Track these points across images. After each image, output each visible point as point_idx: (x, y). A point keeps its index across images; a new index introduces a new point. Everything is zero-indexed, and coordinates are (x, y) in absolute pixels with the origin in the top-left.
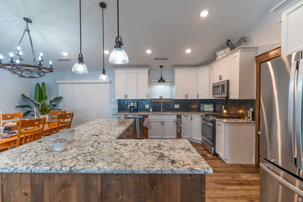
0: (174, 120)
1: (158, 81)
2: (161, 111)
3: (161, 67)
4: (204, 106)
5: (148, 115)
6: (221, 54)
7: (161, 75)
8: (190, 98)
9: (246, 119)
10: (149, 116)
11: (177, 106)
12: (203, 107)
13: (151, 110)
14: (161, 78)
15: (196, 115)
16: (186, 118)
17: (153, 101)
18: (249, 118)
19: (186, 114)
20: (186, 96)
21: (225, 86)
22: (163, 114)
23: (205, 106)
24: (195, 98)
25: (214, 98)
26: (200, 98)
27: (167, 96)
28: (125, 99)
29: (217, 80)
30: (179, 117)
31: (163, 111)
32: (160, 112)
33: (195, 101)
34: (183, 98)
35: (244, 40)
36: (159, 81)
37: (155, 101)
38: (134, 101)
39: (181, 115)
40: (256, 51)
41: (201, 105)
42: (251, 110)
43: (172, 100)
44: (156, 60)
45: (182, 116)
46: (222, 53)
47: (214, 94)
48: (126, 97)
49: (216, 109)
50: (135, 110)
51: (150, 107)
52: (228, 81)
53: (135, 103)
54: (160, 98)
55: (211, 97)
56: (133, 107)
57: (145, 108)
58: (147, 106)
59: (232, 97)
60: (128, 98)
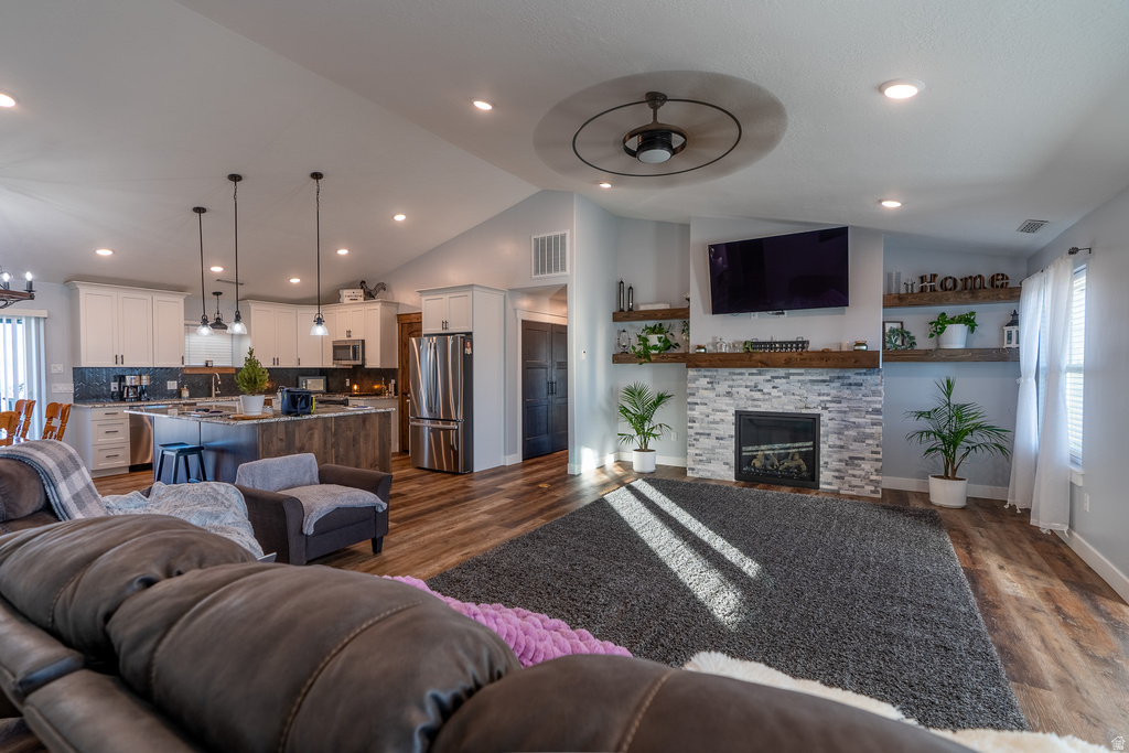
2: (210, 396)
3: (218, 295)
4: (306, 382)
7: (218, 314)
8: (283, 364)
9: (387, 394)
12: (304, 384)
13: (186, 393)
14: (218, 319)
17: (188, 372)
18: (391, 392)
20: (276, 360)
21: (358, 348)
23: (309, 382)
24: (293, 364)
25: (335, 366)
26: (304, 365)
27: (222, 361)
28: (116, 366)
29: (341, 337)
31: (217, 395)
33: (289, 372)
34: (269, 365)
35: (383, 287)
37: (195, 372)
38: (139, 371)
40: (398, 309)
41: (301, 378)
42: (393, 381)
46: (348, 295)
47: (335, 359)
48: (120, 360)
49: (332, 386)
50: (141, 394)
51: (180, 386)
52: (363, 341)
53: (144, 377)
54: (207, 365)
55: (329, 364)
56: (136, 387)
57: (166, 390)
58: (172, 385)
59: (369, 365)
60: (127, 364)
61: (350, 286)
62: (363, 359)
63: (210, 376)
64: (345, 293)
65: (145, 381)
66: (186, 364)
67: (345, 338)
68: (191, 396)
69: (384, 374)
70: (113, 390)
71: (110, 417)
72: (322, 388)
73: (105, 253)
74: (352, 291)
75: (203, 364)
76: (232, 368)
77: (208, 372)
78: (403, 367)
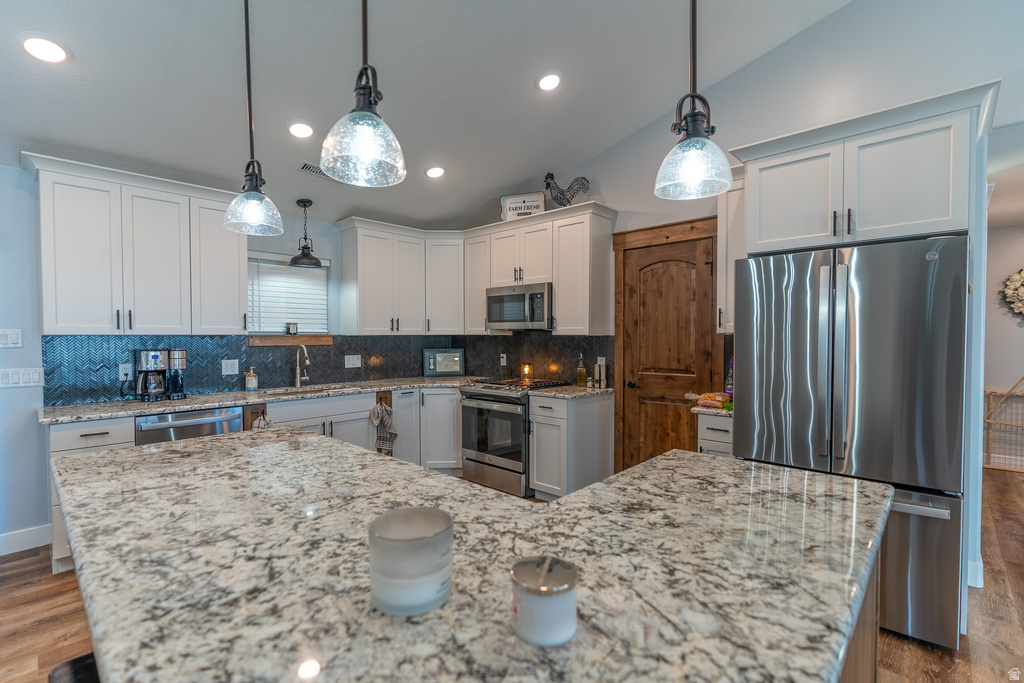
0: (367, 415)
1: (289, 259)
2: (293, 384)
3: (305, 206)
4: (435, 358)
5: (264, 405)
6: (514, 206)
7: (306, 239)
8: (405, 330)
9: (590, 384)
10: (270, 409)
11: (353, 361)
12: (432, 361)
13: (252, 382)
14: (306, 248)
15: (437, 387)
16: (406, 400)
17: (257, 343)
18: (599, 381)
19: (406, 386)
20: (395, 323)
21: (538, 298)
22: (331, 392)
23: (439, 357)
24: (418, 330)
25: (489, 333)
26: (436, 331)
27: (312, 324)
28: (117, 332)
29: (504, 280)
30: (384, 398)
31: (303, 383)
32: (294, 389)
33: (410, 342)
34: (384, 330)
35: (583, 185)
36: (295, 262)
37: (269, 343)
38: (165, 343)
39: (390, 392)
40: (614, 222)
41: (427, 353)
42: (601, 361)
43: (334, 337)
44: (306, 172)
45: (395, 396)
46: (517, 205)
47: (490, 319)
48: (125, 321)
49: (472, 364)
50: (172, 386)
51: (244, 369)
52: (550, 285)
53: (177, 354)
54: (288, 332)
55: (478, 327)
56: (162, 372)
57: (220, 375)
58: (230, 367)
59: (562, 329)
60: (142, 328)
61: (521, 189)
62: (551, 320)
63: (293, 350)
64: (508, 203)
65: (178, 361)
66: (253, 328)
67: (509, 281)
68: (261, 386)
69: (585, 347)
70: (122, 378)
71: (92, 442)
72: (457, 368)
73: (46, 51)
74: (520, 199)
75: (280, 329)
76: (327, 336)
77: (290, 342)
78: (626, 332)
